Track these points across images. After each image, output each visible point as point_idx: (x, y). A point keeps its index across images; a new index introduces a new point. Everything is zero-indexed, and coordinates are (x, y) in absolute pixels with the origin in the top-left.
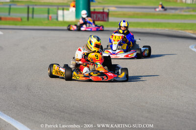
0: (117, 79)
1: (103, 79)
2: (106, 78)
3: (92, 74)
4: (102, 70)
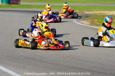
0: (65, 48)
1: (57, 48)
2: (59, 48)
3: (50, 45)
4: (56, 43)
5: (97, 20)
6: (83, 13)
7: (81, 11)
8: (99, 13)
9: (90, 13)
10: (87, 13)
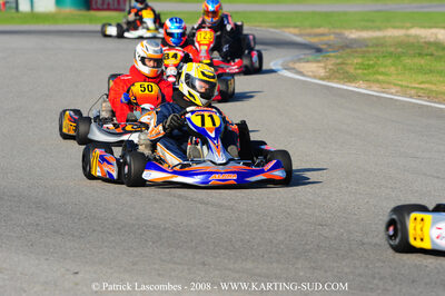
5: (360, 60)
6: (339, 35)
7: (338, 31)
8: (398, 37)
9: (365, 34)
10: (353, 35)
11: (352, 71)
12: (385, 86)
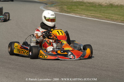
11: (66, 10)
12: (80, 14)
